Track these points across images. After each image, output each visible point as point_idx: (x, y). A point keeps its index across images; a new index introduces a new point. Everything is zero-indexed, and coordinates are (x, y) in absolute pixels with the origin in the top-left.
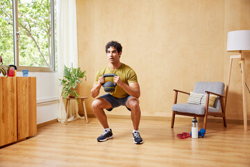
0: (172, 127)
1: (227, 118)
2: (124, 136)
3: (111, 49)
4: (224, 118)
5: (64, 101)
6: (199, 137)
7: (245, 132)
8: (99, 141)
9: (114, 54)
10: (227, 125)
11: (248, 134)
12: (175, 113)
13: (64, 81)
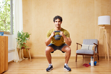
0: (76, 61)
1: (99, 56)
2: (58, 67)
3: (58, 20)
4: (98, 56)
5: (17, 50)
6: (94, 66)
7: (108, 62)
8: (47, 71)
9: (59, 23)
10: (99, 59)
11: (110, 63)
12: (78, 54)
13: (19, 40)
